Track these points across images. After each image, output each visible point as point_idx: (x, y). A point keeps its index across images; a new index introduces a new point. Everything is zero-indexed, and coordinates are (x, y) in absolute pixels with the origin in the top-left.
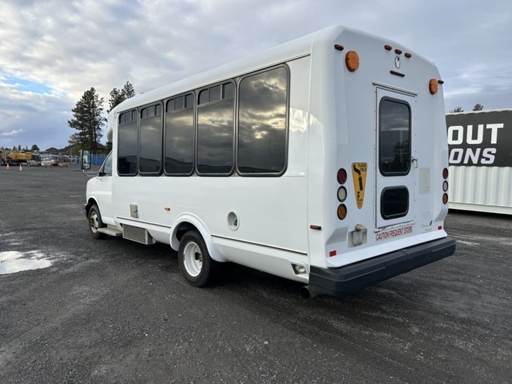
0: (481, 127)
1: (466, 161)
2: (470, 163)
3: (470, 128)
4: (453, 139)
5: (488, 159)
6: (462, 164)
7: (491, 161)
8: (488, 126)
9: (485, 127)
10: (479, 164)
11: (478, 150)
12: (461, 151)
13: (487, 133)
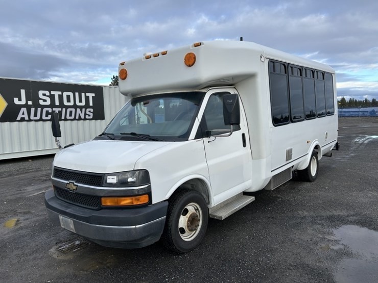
0: (83, 94)
1: (77, 118)
2: (80, 119)
3: (77, 94)
4: (68, 102)
5: (89, 116)
6: (75, 119)
7: (91, 117)
8: (87, 94)
9: (85, 95)
10: (85, 119)
11: (84, 110)
12: (73, 110)
13: (87, 98)
